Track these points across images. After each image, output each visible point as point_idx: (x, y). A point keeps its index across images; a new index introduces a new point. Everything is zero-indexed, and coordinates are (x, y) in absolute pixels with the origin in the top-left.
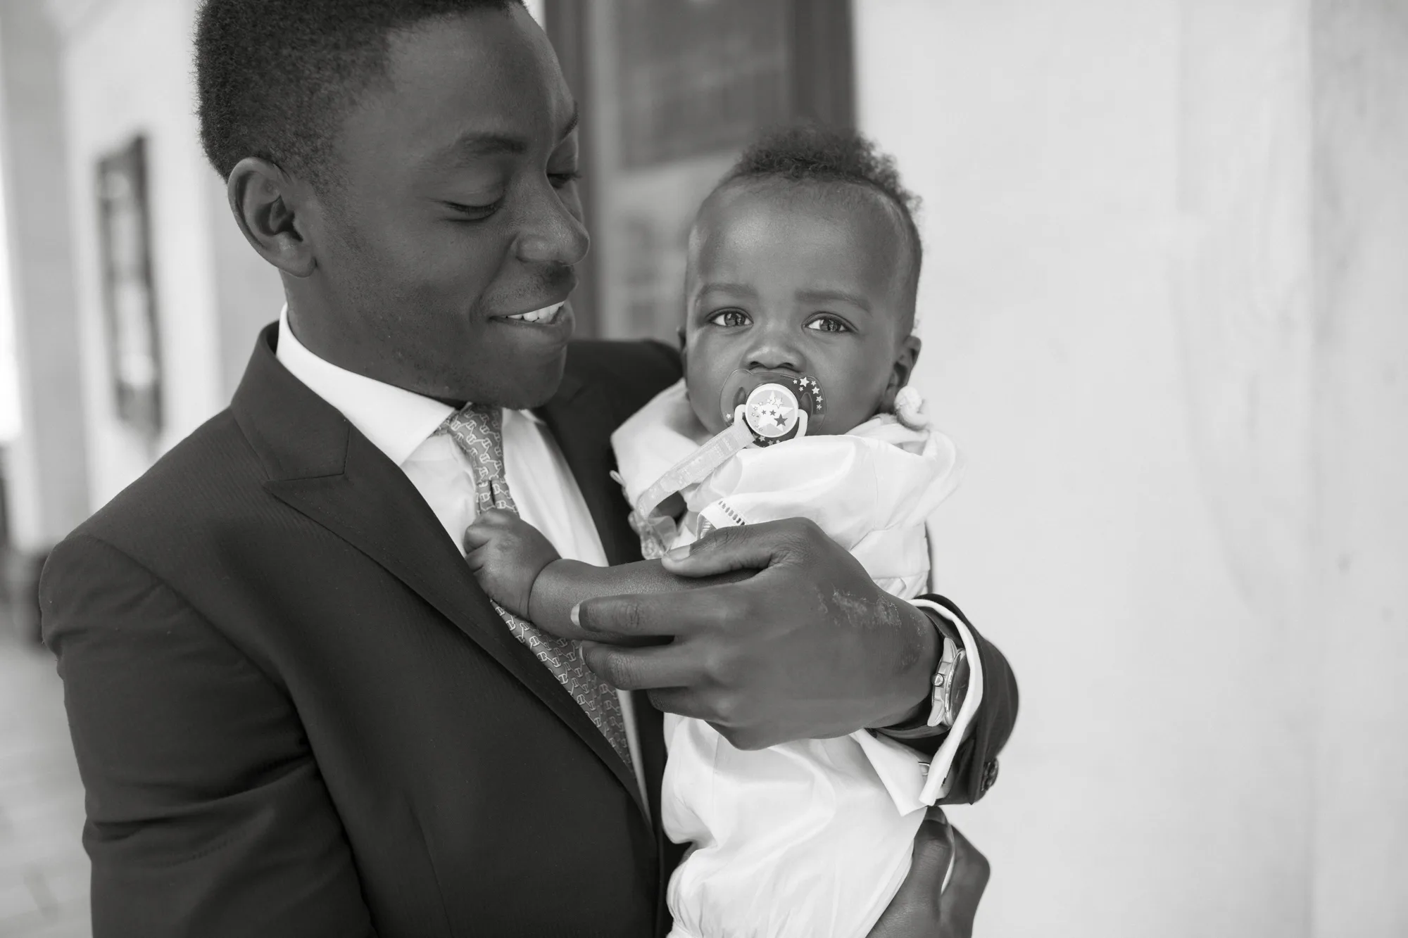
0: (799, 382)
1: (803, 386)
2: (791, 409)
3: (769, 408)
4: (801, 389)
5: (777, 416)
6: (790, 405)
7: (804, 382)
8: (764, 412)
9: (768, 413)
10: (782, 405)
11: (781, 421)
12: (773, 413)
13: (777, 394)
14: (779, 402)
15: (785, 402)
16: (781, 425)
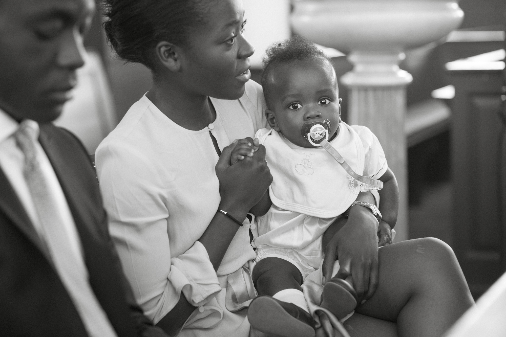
0: (323, 122)
1: (324, 123)
2: (323, 131)
3: (317, 132)
4: (324, 124)
5: (320, 134)
6: (323, 129)
7: (324, 122)
8: (316, 134)
9: (318, 133)
10: (321, 130)
11: (321, 135)
12: (319, 133)
13: (319, 128)
14: (320, 130)
15: (322, 129)
16: (321, 136)
